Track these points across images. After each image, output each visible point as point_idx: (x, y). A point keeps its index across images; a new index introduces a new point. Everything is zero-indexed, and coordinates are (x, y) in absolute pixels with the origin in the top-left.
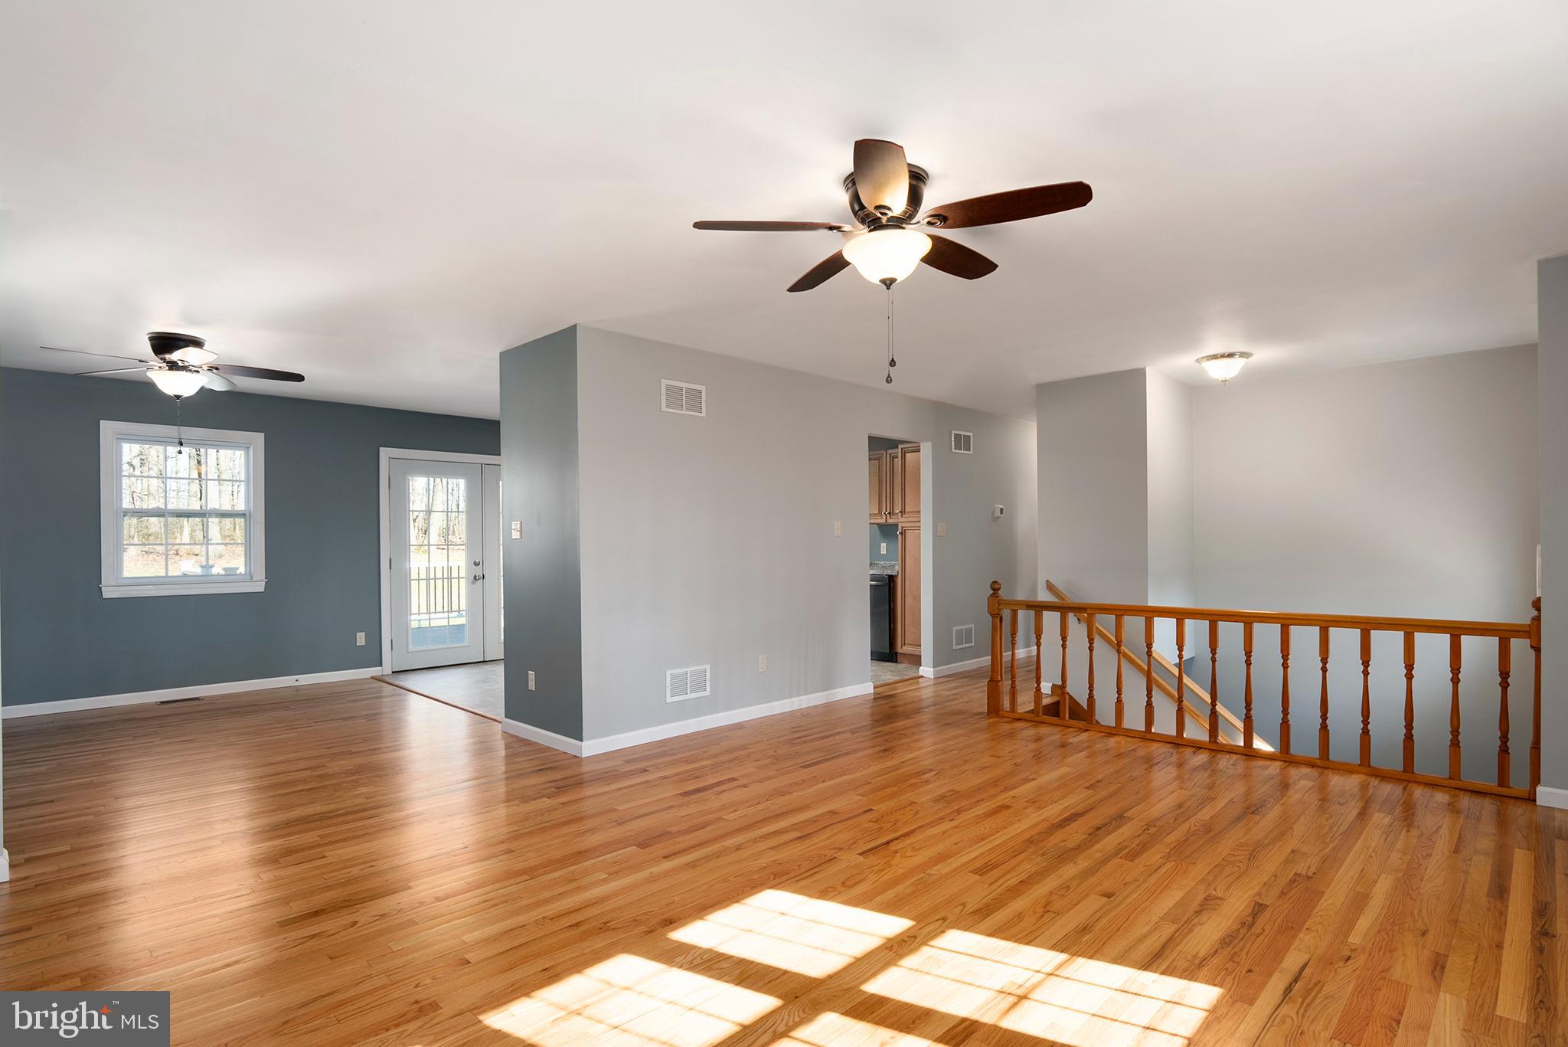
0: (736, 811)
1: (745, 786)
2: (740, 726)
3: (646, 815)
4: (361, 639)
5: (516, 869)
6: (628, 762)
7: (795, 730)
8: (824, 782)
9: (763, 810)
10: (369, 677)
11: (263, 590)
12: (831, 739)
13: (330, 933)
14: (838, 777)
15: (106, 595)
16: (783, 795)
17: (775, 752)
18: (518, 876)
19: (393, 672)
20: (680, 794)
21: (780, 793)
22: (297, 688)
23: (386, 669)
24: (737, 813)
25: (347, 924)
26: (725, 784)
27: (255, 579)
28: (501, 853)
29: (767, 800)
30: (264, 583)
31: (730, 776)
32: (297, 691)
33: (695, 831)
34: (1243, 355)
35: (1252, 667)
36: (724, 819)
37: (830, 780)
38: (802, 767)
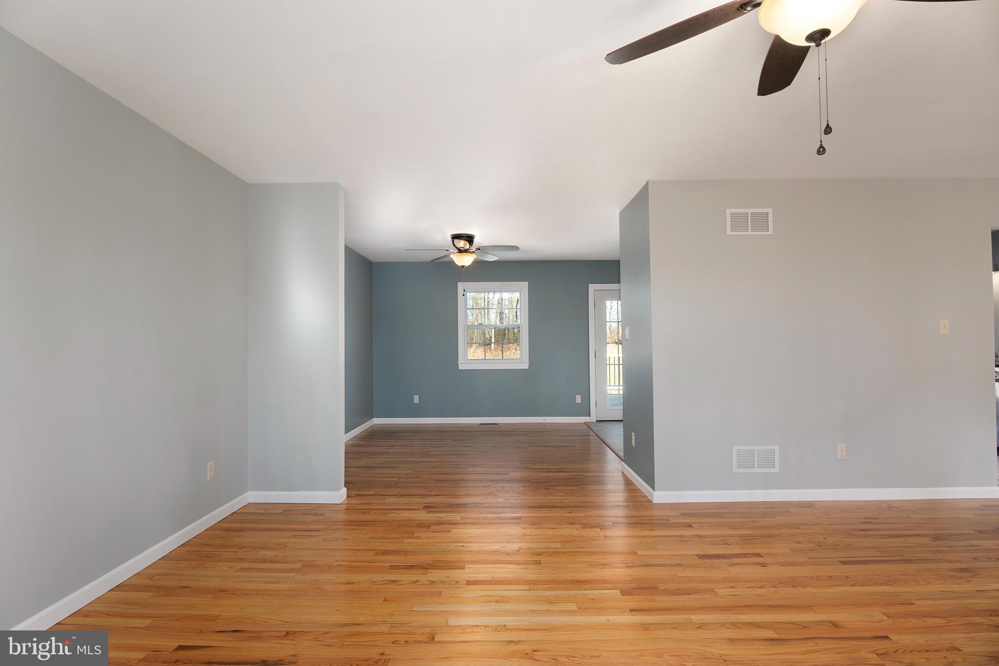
0: (733, 587)
1: (764, 565)
2: (810, 505)
3: (654, 565)
4: (578, 399)
5: (528, 578)
6: (682, 514)
7: (867, 520)
8: (853, 585)
9: (761, 595)
10: (583, 422)
11: (527, 368)
12: (903, 540)
13: (402, 583)
14: (876, 584)
15: (460, 368)
16: (794, 586)
17: (825, 538)
18: (523, 584)
19: (597, 421)
20: (698, 556)
21: (793, 583)
22: (544, 424)
23: (593, 418)
24: (733, 589)
25: (412, 581)
26: (746, 557)
27: (524, 362)
28: (532, 562)
29: (774, 586)
30: (528, 364)
31: (757, 551)
32: (545, 426)
33: (679, 594)
36: (715, 591)
37: (862, 585)
38: (842, 562)
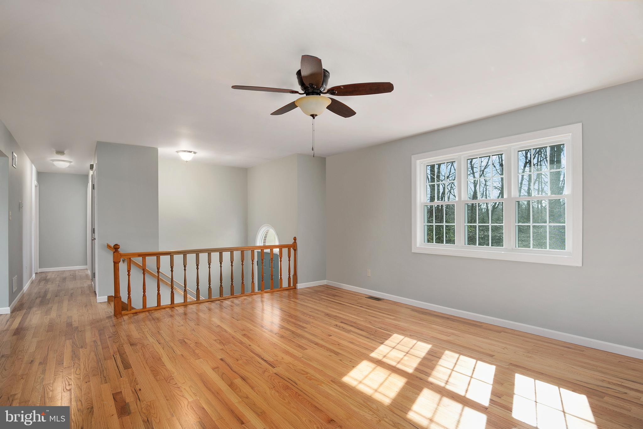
34: (195, 153)
35: (233, 267)
